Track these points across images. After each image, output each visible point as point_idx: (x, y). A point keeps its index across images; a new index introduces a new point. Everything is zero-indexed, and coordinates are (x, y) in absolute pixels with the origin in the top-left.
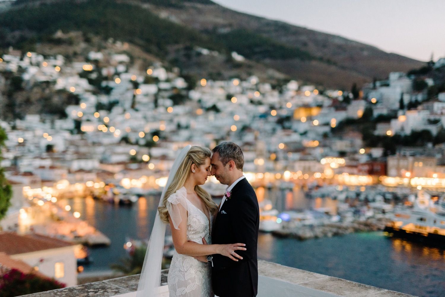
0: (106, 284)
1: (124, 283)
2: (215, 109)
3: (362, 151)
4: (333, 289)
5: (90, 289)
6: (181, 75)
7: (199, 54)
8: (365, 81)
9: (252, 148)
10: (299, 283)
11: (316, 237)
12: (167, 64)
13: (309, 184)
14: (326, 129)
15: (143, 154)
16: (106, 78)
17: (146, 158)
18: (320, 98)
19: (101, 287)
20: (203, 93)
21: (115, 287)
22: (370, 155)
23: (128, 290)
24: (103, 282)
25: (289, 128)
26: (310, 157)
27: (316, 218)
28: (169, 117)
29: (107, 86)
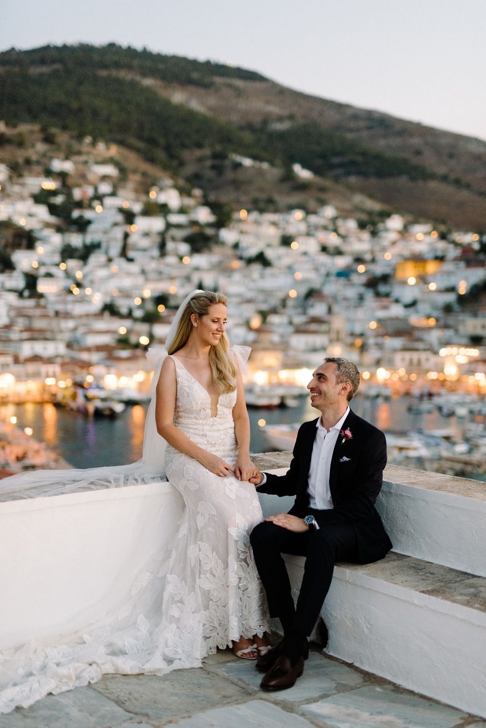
2: (261, 259)
4: (456, 490)
6: (206, 203)
7: (238, 166)
9: (324, 327)
10: (402, 482)
12: (181, 182)
13: (416, 390)
14: (451, 298)
15: (139, 335)
16: (79, 205)
17: (144, 340)
18: (442, 245)
20: (242, 232)
25: (387, 295)
27: (428, 445)
28: (184, 272)
29: (81, 217)
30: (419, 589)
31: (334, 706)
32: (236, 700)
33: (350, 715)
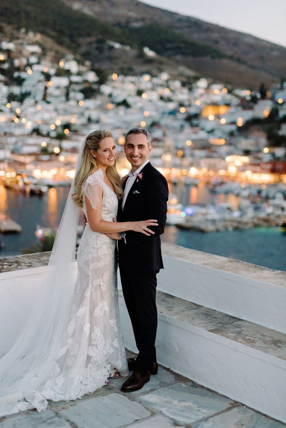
0: (20, 259)
1: (36, 258)
2: (125, 104)
3: (266, 150)
4: (231, 269)
5: (4, 263)
6: (93, 69)
7: (112, 48)
8: (273, 82)
9: (160, 144)
10: (200, 263)
11: (218, 231)
12: (78, 57)
13: (213, 181)
14: (233, 128)
15: (54, 147)
16: (18, 69)
17: (57, 150)
18: (229, 97)
19: (15, 261)
20: (114, 87)
21: (28, 262)
22: (273, 154)
23: (40, 265)
24: (17, 257)
25: (197, 126)
26: (215, 155)
27: (218, 212)
28: (80, 110)
29: (19, 77)
30: (208, 329)
31: (158, 396)
32: (102, 393)
33: (167, 402)
